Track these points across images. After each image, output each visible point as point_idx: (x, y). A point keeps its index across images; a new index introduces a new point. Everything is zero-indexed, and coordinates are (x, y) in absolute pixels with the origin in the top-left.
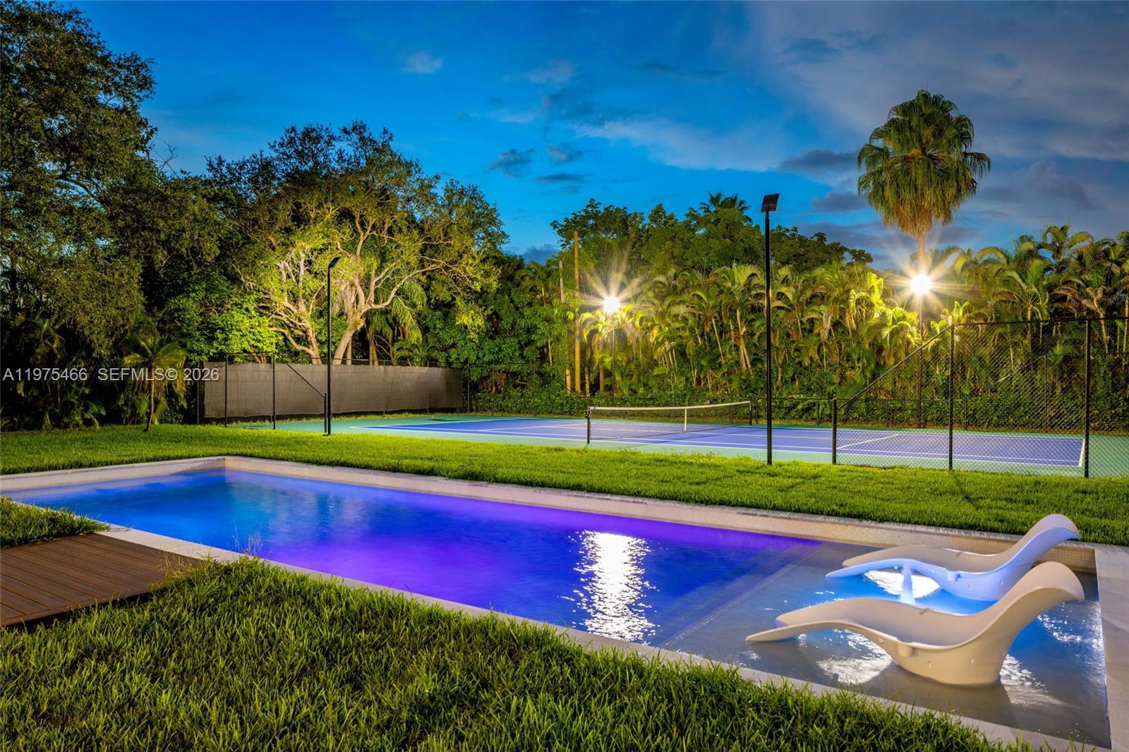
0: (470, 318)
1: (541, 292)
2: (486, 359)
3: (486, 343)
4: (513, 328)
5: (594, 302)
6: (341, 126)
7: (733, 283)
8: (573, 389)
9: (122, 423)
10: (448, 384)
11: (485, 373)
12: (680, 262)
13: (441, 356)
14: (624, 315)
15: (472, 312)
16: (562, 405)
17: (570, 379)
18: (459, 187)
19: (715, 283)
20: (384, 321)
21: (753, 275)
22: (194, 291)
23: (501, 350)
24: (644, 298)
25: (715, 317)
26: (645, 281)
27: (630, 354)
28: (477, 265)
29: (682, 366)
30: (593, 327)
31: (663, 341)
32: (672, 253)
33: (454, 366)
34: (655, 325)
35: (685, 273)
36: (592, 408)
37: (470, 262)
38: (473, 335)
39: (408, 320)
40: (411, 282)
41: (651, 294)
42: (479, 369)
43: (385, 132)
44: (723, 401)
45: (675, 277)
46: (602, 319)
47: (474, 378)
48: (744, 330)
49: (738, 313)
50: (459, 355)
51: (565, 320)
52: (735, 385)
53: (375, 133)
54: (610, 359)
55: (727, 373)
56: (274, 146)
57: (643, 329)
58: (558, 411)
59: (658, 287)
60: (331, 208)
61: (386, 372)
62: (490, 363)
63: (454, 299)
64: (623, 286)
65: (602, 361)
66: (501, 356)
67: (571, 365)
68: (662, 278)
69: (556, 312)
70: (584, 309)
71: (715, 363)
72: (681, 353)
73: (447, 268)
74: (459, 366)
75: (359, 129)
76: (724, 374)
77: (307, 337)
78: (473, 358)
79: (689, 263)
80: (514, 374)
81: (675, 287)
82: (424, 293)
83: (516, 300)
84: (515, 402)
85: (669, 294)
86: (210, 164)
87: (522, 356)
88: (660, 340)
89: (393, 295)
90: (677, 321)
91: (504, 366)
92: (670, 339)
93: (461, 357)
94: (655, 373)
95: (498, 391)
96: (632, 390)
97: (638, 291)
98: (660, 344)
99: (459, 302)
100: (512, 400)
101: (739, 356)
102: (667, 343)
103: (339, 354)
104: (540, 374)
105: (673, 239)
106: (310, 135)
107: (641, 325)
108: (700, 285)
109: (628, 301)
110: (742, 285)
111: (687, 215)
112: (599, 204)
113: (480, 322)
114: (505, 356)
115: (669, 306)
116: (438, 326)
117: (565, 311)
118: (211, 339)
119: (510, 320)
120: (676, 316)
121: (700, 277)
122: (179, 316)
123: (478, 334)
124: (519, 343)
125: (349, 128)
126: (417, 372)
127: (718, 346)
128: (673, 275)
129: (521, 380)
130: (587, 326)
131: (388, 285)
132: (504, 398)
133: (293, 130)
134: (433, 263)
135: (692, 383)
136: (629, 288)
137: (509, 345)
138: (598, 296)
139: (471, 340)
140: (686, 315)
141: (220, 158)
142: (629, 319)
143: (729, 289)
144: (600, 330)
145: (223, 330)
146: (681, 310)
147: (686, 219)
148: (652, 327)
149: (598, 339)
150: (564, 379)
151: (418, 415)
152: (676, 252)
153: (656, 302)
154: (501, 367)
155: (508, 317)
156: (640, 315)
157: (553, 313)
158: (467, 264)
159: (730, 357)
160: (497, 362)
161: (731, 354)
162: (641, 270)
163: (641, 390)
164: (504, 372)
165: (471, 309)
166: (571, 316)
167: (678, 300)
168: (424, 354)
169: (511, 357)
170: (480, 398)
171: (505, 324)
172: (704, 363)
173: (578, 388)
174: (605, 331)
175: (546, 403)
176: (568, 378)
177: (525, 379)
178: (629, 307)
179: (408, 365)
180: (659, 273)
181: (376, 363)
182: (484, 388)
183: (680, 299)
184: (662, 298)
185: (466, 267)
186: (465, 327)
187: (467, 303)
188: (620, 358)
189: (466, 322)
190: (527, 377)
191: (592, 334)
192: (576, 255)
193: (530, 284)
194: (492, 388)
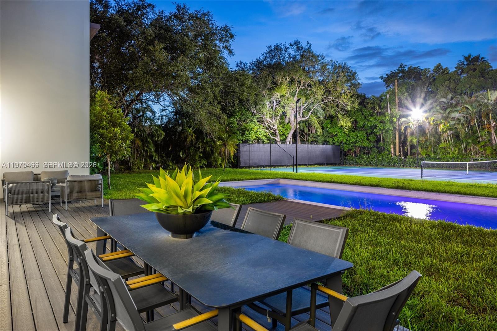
0: (345, 123)
1: (377, 109)
2: (351, 141)
3: (351, 134)
4: (364, 127)
5: (407, 112)
6: (289, 43)
7: (488, 100)
8: (395, 154)
9: (212, 168)
10: (334, 153)
11: (350, 148)
12: (454, 91)
13: (330, 140)
14: (424, 119)
15: (345, 120)
16: (390, 162)
17: (394, 150)
18: (337, 64)
19: (476, 101)
20: (304, 126)
22: (237, 115)
23: (358, 137)
24: (435, 110)
25: (476, 118)
26: (435, 102)
27: (427, 138)
28: (348, 99)
29: (456, 143)
30: (407, 125)
31: (446, 131)
32: (449, 87)
33: (336, 144)
34: (441, 123)
35: (458, 96)
36: (423, 162)
37: (346, 97)
38: (346, 130)
39: (316, 124)
40: (318, 107)
41: (438, 108)
42: (348, 146)
43: (308, 43)
44: (481, 160)
45: (452, 99)
46: (412, 121)
47: (346, 150)
48: (494, 123)
49: (490, 115)
50: (338, 139)
51: (392, 122)
52: (488, 152)
53: (304, 44)
54: (416, 140)
55: (483, 146)
56: (264, 54)
57: (435, 125)
58: (387, 165)
59: (442, 104)
60: (288, 78)
62: (352, 143)
63: (337, 114)
64: (422, 105)
65: (411, 141)
66: (358, 139)
67: (394, 143)
68: (444, 100)
70: (401, 116)
71: (476, 141)
72: (456, 136)
73: (333, 101)
74: (338, 144)
75: (297, 43)
76: (481, 147)
77: (275, 133)
78: (345, 141)
79: (459, 91)
80: (364, 148)
81: (452, 104)
82: (323, 112)
83: (365, 113)
84: (365, 161)
85: (448, 108)
86: (237, 65)
87: (368, 140)
88: (444, 130)
89: (310, 114)
90: (454, 120)
91: (359, 144)
92: (450, 130)
93: (340, 140)
94: (441, 147)
95: (356, 156)
96: (427, 154)
97: (431, 106)
98: (444, 132)
99: (339, 116)
100: (363, 160)
101: (491, 137)
102: (448, 131)
103: (288, 140)
104: (378, 148)
105: (449, 80)
106: (277, 48)
107: (433, 123)
108: (466, 102)
109: (426, 112)
110: (493, 101)
111: (456, 68)
112: (405, 66)
113: (349, 124)
114: (360, 140)
115: (449, 113)
116: (329, 127)
117: (391, 118)
118: (243, 134)
119: (362, 123)
120: (454, 118)
121: (466, 98)
122: (231, 126)
123: (348, 129)
124: (366, 133)
125: (292, 43)
126: (320, 147)
127: (477, 132)
128: (450, 98)
129: (368, 150)
130: (403, 124)
131: (308, 110)
132: (359, 159)
133: (270, 47)
134: (328, 99)
135: (462, 151)
136: (426, 106)
137: (361, 135)
138: (410, 110)
139: (344, 133)
140: (459, 117)
141: (241, 61)
142: (427, 120)
143: (485, 104)
144: (411, 126)
145: (248, 130)
146: (456, 115)
147: (456, 69)
148: (440, 124)
149: (409, 131)
150: (390, 150)
151: (321, 166)
152: (451, 86)
153: (441, 111)
154: (358, 144)
155: (361, 121)
156: (433, 118)
157: (386, 119)
158: (344, 98)
159: (485, 137)
160: (356, 142)
161: (485, 136)
162: (431, 96)
163: (433, 155)
164: (359, 147)
165: (345, 118)
166: (395, 120)
167: (454, 110)
168: (323, 139)
169: (362, 140)
170: (347, 159)
171: (360, 124)
172: (470, 141)
173: (397, 154)
174: (413, 126)
175: (381, 161)
176: (392, 150)
177: (369, 150)
179: (315, 144)
180: (442, 97)
181: (300, 143)
182: (349, 154)
183: (455, 109)
184: (445, 110)
185: (343, 100)
186: (342, 126)
187: (343, 116)
188: (421, 139)
189: (343, 124)
190: (371, 149)
191: (406, 128)
192: (396, 91)
193: (372, 106)
194: (353, 154)
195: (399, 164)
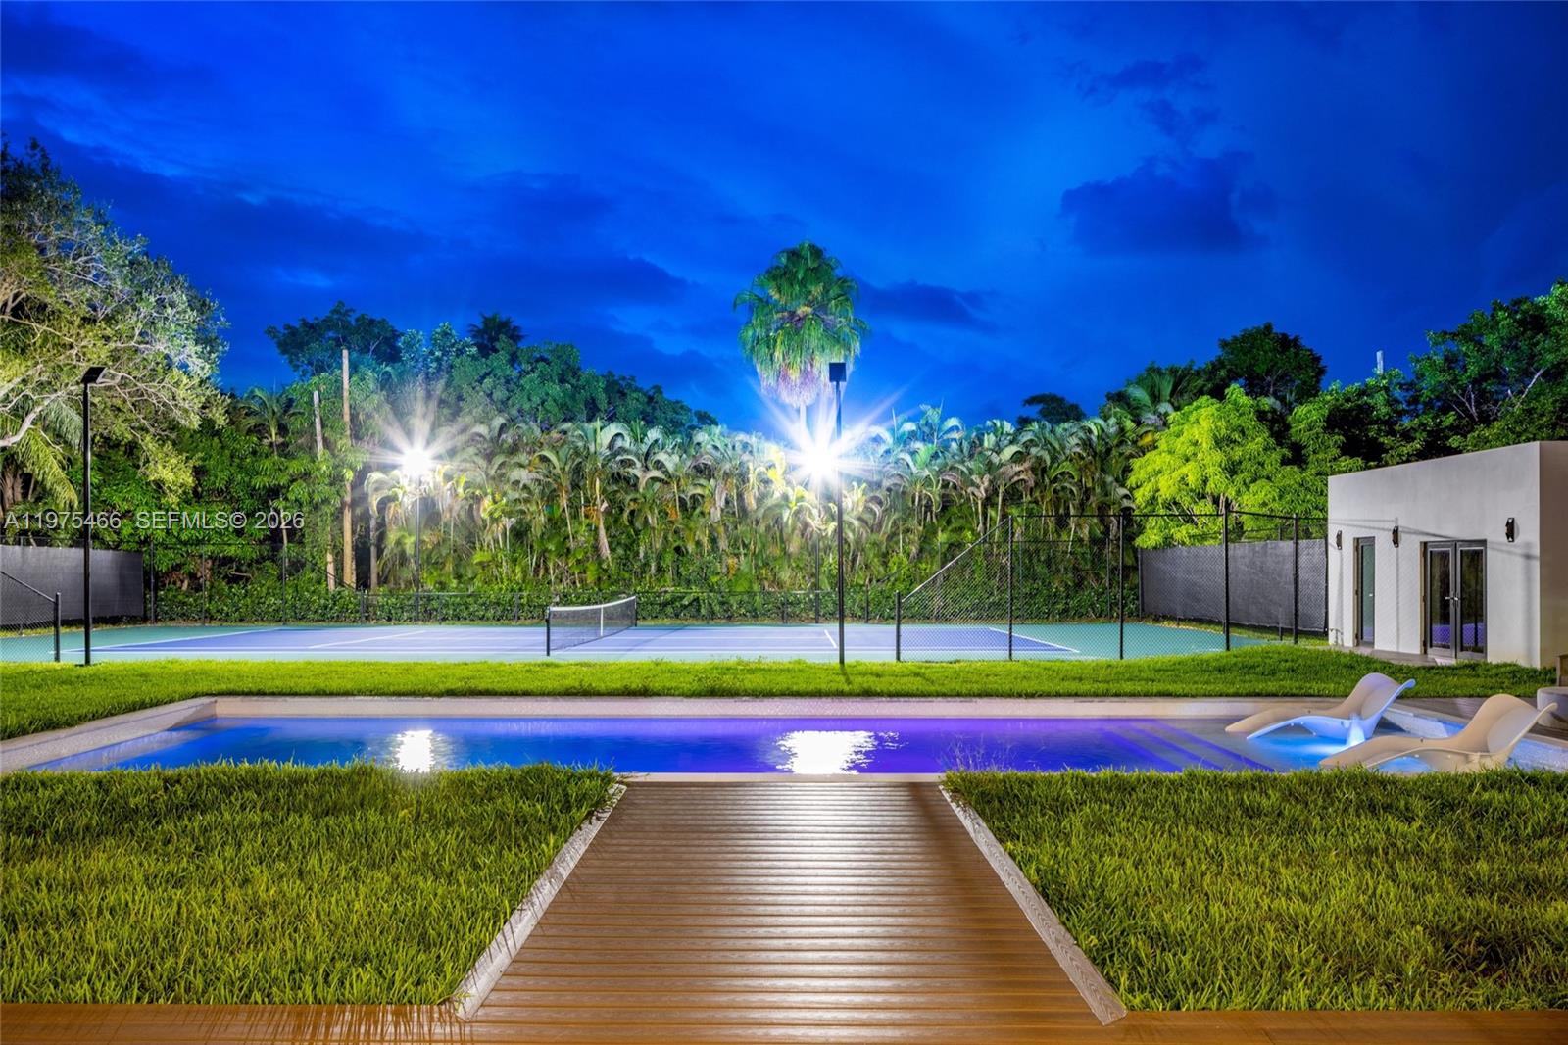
0: (170, 471)
1: (272, 435)
2: (183, 537)
4: (230, 488)
5: (389, 457)
7: (591, 444)
8: (340, 582)
10: (121, 577)
11: (178, 560)
14: (440, 479)
15: (173, 460)
16: (325, 607)
17: (336, 571)
19: (563, 442)
21: (618, 435)
24: (462, 455)
25: (566, 487)
27: (437, 534)
28: (193, 388)
29: (515, 551)
30: (385, 493)
31: (499, 517)
33: (127, 546)
34: (486, 494)
37: (185, 380)
38: (171, 499)
39: (51, 469)
41: (471, 451)
42: (170, 553)
45: (503, 430)
46: (404, 482)
47: (162, 567)
48: (605, 505)
49: (597, 483)
51: (339, 480)
54: (413, 539)
55: (581, 559)
57: (468, 499)
59: (479, 441)
61: (23, 554)
63: (137, 438)
64: (432, 436)
65: (398, 543)
67: (336, 547)
68: (482, 429)
69: (325, 467)
71: (563, 547)
72: (519, 534)
74: (134, 546)
78: (160, 534)
80: (227, 561)
83: (232, 445)
84: (234, 604)
85: (495, 453)
87: (242, 534)
88: (495, 515)
89: (27, 425)
90: (517, 489)
91: (211, 548)
92: (509, 515)
93: (140, 532)
94: (475, 560)
95: (200, 590)
96: (438, 583)
97: (452, 444)
98: (495, 520)
99: (149, 444)
100: (228, 601)
101: (596, 538)
102: (504, 519)
107: (464, 493)
109: (441, 457)
110: (605, 447)
112: (352, 310)
113: (188, 479)
115: (501, 468)
117: (336, 467)
119: (225, 476)
120: (515, 483)
123: (179, 495)
126: (65, 557)
127: (567, 526)
128: (498, 426)
129: (241, 570)
130: (376, 491)
132: (210, 598)
135: (529, 573)
136: (438, 440)
138: (397, 450)
140: (528, 483)
142: (446, 483)
143: (590, 452)
144: (399, 497)
146: (521, 475)
148: (482, 497)
149: (393, 511)
150: (322, 568)
153: (481, 462)
154: (207, 549)
155: (222, 471)
156: (463, 479)
157: (318, 469)
159: (583, 539)
161: (584, 535)
163: (454, 583)
164: (210, 557)
165: (171, 456)
166: (349, 475)
167: (512, 461)
171: (219, 479)
173: (350, 578)
174: (408, 500)
175: (294, 605)
176: (331, 568)
177: (246, 568)
178: (447, 467)
180: (477, 422)
182: (169, 583)
183: (516, 459)
184: (489, 457)
185: (174, 389)
186: (159, 485)
187: (162, 446)
188: (425, 538)
189: (163, 476)
190: (249, 565)
191: (383, 505)
192: (346, 385)
193: (252, 421)
194: (182, 582)
195: (357, 611)
